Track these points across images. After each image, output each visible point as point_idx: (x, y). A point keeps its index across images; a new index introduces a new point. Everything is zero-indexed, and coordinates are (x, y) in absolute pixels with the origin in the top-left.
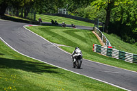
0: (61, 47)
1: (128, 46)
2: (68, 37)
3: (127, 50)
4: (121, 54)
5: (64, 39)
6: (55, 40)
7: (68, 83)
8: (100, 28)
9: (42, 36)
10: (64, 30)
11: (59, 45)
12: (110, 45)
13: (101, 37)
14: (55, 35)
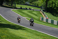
0: (27, 19)
1: (55, 17)
2: (30, 14)
3: (55, 20)
4: (52, 21)
5: (28, 15)
6: (24, 15)
7: (29, 34)
8: (43, 10)
9: (19, 14)
10: (28, 11)
11: (25, 18)
12: (47, 17)
13: (43, 14)
14: (24, 13)
